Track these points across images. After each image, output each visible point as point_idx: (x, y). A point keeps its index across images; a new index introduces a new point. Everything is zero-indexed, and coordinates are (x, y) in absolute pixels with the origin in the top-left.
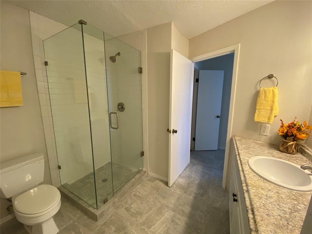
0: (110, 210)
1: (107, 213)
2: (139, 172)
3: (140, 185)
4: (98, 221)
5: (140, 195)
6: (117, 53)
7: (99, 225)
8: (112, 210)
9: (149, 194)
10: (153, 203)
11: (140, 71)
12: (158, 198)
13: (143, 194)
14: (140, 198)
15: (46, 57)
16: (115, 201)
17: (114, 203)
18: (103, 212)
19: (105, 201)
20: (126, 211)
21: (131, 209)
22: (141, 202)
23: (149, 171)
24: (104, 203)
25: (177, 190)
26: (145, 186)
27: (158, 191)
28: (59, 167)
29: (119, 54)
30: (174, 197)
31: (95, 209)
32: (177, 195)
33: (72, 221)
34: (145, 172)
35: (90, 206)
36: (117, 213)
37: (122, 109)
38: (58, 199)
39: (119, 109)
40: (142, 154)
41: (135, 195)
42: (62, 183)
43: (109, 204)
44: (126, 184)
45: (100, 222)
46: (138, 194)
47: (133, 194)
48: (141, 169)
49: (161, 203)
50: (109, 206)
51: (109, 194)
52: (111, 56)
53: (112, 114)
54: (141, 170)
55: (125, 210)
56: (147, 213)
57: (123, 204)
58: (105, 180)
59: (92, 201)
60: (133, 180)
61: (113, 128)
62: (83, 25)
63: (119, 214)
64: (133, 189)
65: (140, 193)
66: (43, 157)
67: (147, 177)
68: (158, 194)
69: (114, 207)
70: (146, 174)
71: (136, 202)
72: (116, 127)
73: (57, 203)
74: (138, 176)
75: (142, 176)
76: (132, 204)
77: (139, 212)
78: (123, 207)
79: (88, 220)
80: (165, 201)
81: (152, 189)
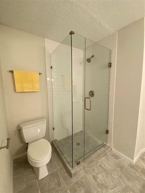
0: (81, 172)
1: (79, 173)
2: (103, 146)
3: (105, 157)
4: (72, 178)
5: (105, 168)
6: (92, 56)
7: (73, 182)
8: (82, 173)
9: (113, 170)
10: (117, 180)
11: (110, 65)
12: (122, 177)
13: (108, 168)
14: (105, 171)
15: (52, 64)
16: (85, 166)
17: (84, 167)
18: (76, 172)
19: (78, 163)
20: (94, 179)
21: (98, 179)
22: (106, 175)
23: (112, 147)
24: (78, 165)
25: (142, 176)
26: (109, 160)
27: (122, 170)
28: (54, 129)
29: (93, 56)
30: (139, 182)
31: (71, 167)
32: (142, 181)
33: (56, 169)
34: (109, 147)
35: (68, 163)
36: (86, 177)
37: (92, 95)
38: (50, 152)
39: (90, 95)
40: (107, 132)
41: (100, 166)
42: (54, 139)
43: (81, 167)
44: (93, 153)
45: (74, 180)
46: (104, 166)
47: (99, 165)
48: (105, 143)
49: (125, 183)
50: (80, 169)
51: (81, 158)
52: (88, 58)
53: (86, 99)
54: (105, 145)
55: (92, 177)
56: (112, 189)
57: (91, 171)
58: (78, 144)
59: (69, 159)
60: (99, 152)
61: (87, 109)
62: (72, 34)
63: (88, 179)
64: (99, 159)
65: (105, 166)
66: (46, 121)
67: (110, 152)
68: (122, 173)
69: (85, 170)
70: (110, 149)
71: (102, 173)
72: (89, 109)
73: (49, 156)
74: (102, 149)
75: (106, 150)
76: (98, 173)
77: (105, 185)
78: (91, 174)
79: (66, 173)
80: (130, 184)
81: (116, 166)
